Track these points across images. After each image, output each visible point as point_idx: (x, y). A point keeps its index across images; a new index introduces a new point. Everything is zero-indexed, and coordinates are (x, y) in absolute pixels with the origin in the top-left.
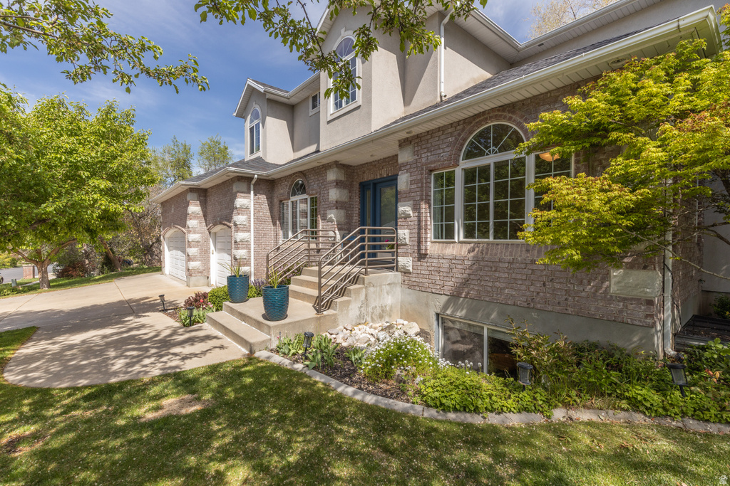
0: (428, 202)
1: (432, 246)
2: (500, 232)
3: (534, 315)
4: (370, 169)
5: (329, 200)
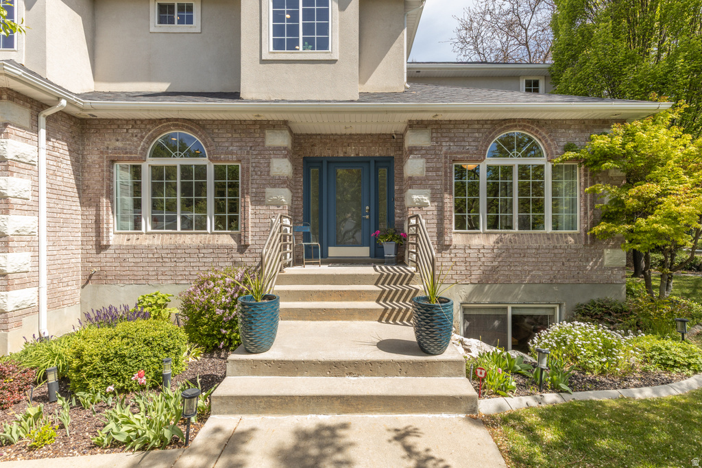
0: (450, 194)
2: (524, 225)
3: (555, 288)
4: (326, 144)
5: (272, 173)
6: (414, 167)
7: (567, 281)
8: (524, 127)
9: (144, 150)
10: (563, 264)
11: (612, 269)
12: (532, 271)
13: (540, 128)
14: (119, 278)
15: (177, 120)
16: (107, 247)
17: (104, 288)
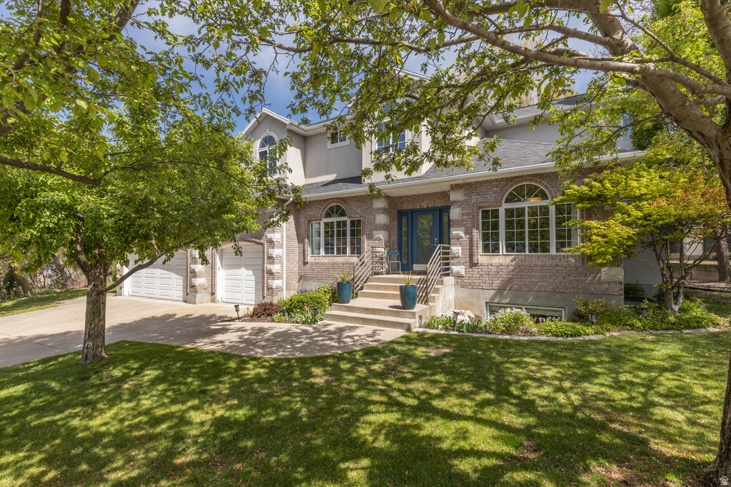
0: (478, 229)
1: (482, 258)
2: (534, 248)
3: (558, 296)
4: (409, 201)
5: (376, 223)
6: (455, 213)
7: (568, 291)
8: (530, 180)
9: (321, 215)
10: (564, 278)
11: (609, 283)
12: (538, 282)
13: (543, 179)
14: (312, 278)
15: (334, 199)
16: (307, 263)
17: (306, 283)
